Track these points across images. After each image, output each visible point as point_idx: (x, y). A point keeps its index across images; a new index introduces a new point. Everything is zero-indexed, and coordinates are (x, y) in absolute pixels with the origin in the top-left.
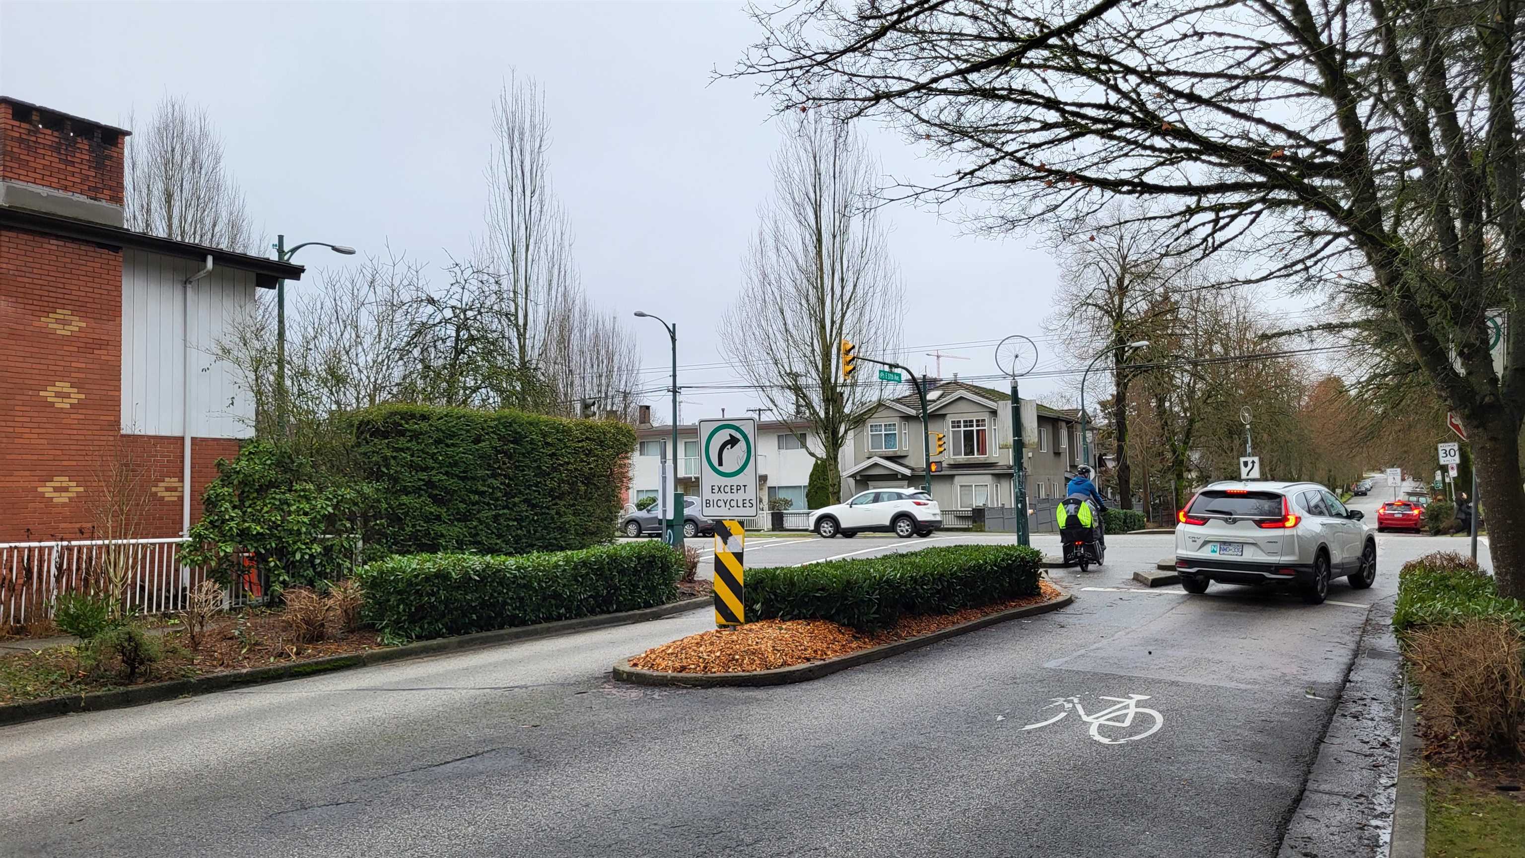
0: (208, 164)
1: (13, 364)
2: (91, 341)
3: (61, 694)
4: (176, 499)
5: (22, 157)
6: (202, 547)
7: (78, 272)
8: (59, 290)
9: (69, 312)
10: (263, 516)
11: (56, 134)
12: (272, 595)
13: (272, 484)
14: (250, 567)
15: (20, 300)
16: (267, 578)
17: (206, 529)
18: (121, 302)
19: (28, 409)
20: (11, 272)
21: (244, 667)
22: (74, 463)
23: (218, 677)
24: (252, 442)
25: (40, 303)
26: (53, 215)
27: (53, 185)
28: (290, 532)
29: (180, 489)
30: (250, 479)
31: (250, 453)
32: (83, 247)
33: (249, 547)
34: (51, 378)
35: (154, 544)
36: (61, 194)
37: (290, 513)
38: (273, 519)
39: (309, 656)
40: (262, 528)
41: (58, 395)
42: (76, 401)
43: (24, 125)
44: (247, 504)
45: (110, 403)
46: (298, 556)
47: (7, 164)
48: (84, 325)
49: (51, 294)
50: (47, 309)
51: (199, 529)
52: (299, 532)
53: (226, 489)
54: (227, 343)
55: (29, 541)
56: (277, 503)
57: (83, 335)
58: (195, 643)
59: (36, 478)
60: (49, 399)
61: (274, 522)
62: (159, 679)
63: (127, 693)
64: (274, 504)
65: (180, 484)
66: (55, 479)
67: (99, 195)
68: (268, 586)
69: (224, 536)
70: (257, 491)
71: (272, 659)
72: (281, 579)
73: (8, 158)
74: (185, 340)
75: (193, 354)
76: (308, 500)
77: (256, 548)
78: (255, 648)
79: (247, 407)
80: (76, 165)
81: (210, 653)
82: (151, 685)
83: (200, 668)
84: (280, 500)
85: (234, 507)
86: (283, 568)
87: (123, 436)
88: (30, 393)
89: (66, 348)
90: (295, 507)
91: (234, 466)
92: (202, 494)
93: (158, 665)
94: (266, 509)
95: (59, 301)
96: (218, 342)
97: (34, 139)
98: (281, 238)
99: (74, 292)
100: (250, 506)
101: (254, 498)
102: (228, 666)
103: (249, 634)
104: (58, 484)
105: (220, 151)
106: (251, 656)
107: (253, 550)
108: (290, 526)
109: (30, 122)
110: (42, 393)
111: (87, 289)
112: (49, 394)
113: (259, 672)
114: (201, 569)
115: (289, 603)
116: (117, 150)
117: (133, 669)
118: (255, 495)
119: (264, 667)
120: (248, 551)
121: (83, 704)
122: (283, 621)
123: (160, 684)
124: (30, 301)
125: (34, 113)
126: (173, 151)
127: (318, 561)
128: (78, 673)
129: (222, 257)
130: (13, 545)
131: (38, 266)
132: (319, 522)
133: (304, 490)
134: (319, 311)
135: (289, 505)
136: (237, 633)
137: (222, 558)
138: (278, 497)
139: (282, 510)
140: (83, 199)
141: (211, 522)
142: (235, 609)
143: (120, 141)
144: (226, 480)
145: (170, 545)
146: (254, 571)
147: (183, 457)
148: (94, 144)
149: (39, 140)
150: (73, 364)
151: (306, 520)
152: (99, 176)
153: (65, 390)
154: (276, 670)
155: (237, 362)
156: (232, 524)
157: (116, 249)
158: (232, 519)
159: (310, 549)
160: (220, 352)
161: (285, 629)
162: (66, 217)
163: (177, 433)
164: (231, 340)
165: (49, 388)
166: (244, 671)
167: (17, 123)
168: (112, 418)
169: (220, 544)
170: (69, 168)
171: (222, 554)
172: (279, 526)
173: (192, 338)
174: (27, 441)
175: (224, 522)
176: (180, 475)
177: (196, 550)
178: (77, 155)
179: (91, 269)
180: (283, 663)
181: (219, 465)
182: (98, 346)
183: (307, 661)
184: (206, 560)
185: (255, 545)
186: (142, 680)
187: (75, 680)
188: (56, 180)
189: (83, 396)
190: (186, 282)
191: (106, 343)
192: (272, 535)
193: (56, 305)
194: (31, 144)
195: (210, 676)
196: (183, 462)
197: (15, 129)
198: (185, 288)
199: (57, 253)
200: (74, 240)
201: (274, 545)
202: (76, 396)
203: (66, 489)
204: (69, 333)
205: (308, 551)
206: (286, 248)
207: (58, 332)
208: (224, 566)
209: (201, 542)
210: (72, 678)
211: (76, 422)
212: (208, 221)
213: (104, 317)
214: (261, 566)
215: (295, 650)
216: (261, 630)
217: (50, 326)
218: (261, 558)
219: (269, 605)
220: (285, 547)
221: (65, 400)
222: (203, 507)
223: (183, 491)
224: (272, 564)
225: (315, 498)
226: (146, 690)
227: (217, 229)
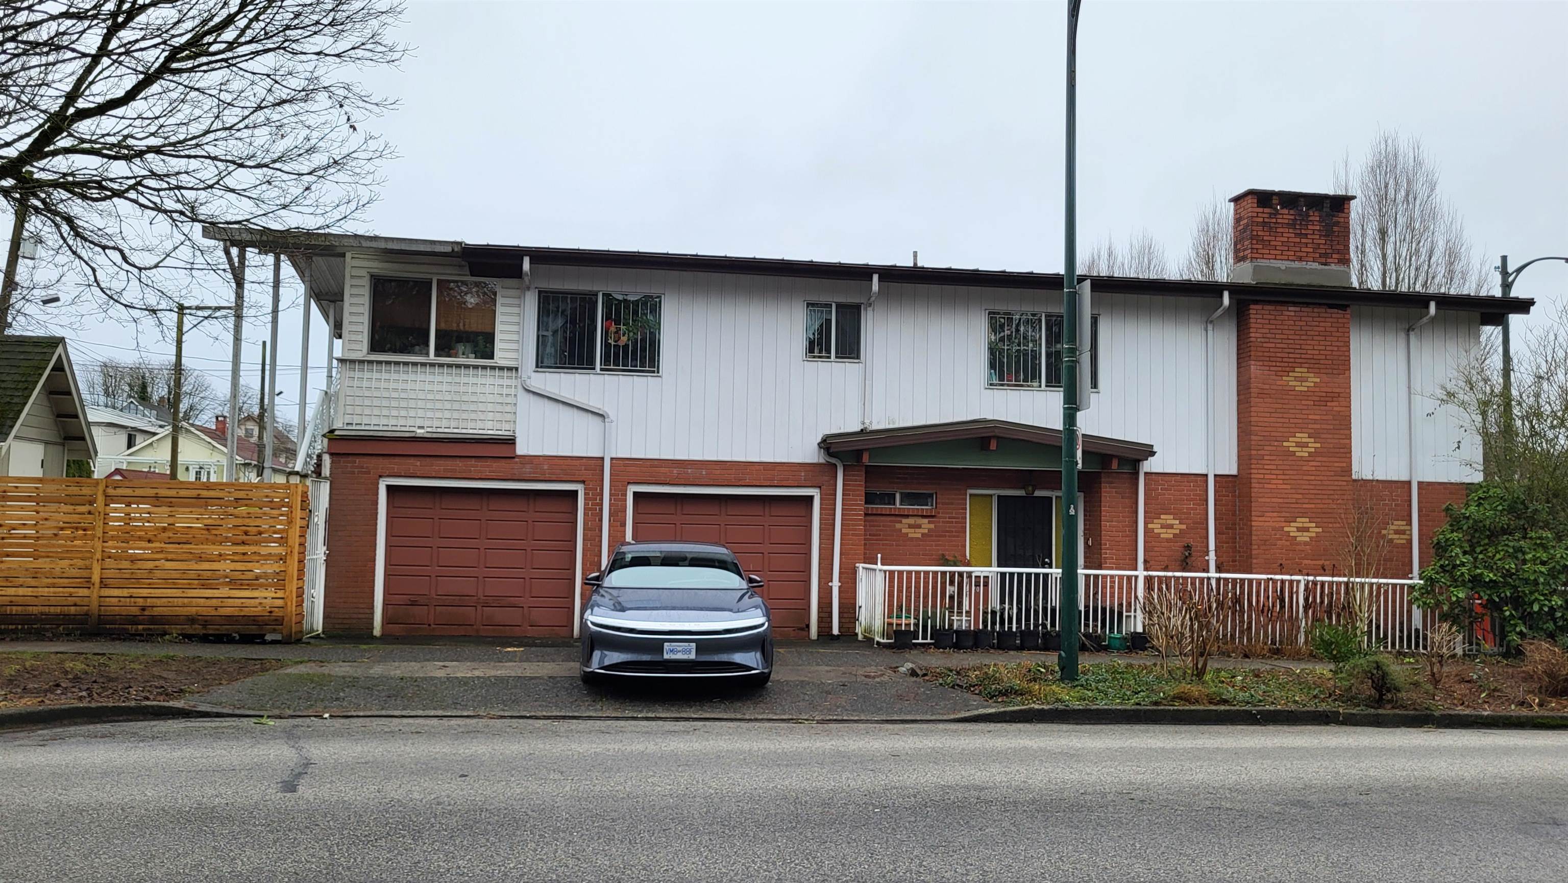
0: (1422, 192)
1: (1261, 419)
2: (1324, 394)
3: (1323, 707)
4: (1404, 541)
5: (1265, 238)
6: (1434, 591)
7: (1312, 333)
8: (1297, 351)
9: (1306, 370)
10: (1496, 564)
11: (1292, 212)
12: (1508, 646)
13: (1505, 531)
14: (1483, 615)
15: (1266, 363)
16: (1502, 628)
17: (1437, 573)
18: (1349, 356)
19: (1274, 458)
20: (1259, 340)
21: (1485, 710)
22: (1313, 506)
23: (1460, 715)
24: (1481, 487)
25: (1282, 364)
26: (1291, 285)
27: (1291, 258)
28: (1527, 581)
29: (1408, 532)
30: (1481, 524)
31: (1480, 498)
32: (1316, 310)
33: (1482, 594)
34: (1292, 430)
35: (1388, 584)
36: (1297, 264)
37: (1524, 562)
38: (1507, 567)
39: (1553, 709)
40: (1495, 575)
41: (1298, 445)
42: (1313, 450)
43: (1266, 210)
44: (1478, 550)
45: (1342, 450)
46: (1536, 608)
47: (1254, 246)
48: (1318, 380)
49: (1291, 355)
50: (1288, 369)
51: (1429, 572)
52: (1536, 583)
53: (1455, 534)
54: (1450, 387)
55: (1281, 574)
56: (1511, 550)
57: (1317, 389)
58: (1435, 680)
59: (1283, 519)
60: (1291, 449)
61: (1508, 571)
62: (1404, 707)
63: (1378, 715)
64: (1507, 551)
65: (1408, 528)
66: (1298, 520)
67: (1329, 260)
68: (1503, 635)
69: (1456, 581)
70: (1489, 537)
71: (1513, 707)
72: (1518, 629)
73: (1254, 242)
74: (1409, 387)
75: (1416, 399)
76: (1545, 548)
77: (1489, 595)
78: (1493, 693)
79: (1474, 450)
80: (1309, 236)
81: (1449, 694)
82: (1397, 711)
83: (1441, 706)
84: (1513, 547)
85: (1465, 553)
86: (1520, 619)
87: (1355, 481)
88: (1276, 443)
89: (1303, 402)
90: (1530, 556)
91: (1463, 511)
92: (1431, 538)
93: (1403, 695)
94: (1498, 556)
95: (1297, 360)
96: (1443, 387)
97: (1274, 220)
98: (1504, 259)
99: (1309, 352)
100: (1481, 553)
101: (1487, 544)
102: (1468, 706)
103: (1487, 679)
104: (1300, 525)
105: (1435, 178)
106: (1491, 700)
107: (1486, 597)
108: (1526, 575)
109: (1270, 207)
110: (1285, 444)
111: (1320, 348)
112: (1290, 444)
113: (1500, 717)
114: (1433, 613)
115: (1527, 653)
116: (1343, 215)
117: (1381, 695)
118: (1486, 541)
119: (1504, 713)
120: (1480, 598)
121: (1341, 718)
122: (1524, 672)
123: (1405, 712)
124: (1274, 364)
125: (1274, 197)
126: (1386, 187)
127: (1559, 614)
128: (1334, 692)
129: (1445, 301)
130: (1269, 576)
131: (1280, 332)
132: (1559, 572)
133: (1540, 538)
134: (1552, 343)
135: (1524, 553)
136: (1475, 677)
137: (1454, 603)
138: (1511, 544)
139: (1517, 558)
140: (1316, 266)
141: (1441, 566)
142: (1469, 656)
143: (1346, 206)
144: (1456, 523)
145: (1402, 586)
146: (1487, 619)
147: (1410, 501)
148: (1324, 214)
149: (1279, 221)
150: (1310, 417)
151: (1543, 569)
152: (1328, 242)
153: (1304, 440)
154: (1519, 718)
155: (1463, 404)
156: (1464, 569)
157: (1344, 308)
158: (1463, 564)
159: (1550, 601)
160: (1445, 398)
161: (1525, 680)
162: (1302, 285)
163: (1404, 477)
164: (1457, 384)
165: (1291, 439)
166: (1486, 713)
167: (1261, 210)
168: (1345, 465)
169: (1452, 589)
170: (1303, 241)
171: (1454, 599)
172: (1514, 574)
173: (1417, 386)
174: (1274, 486)
175: (1455, 567)
176: (1408, 518)
177: (1428, 593)
178: (1310, 227)
179: (1323, 329)
180: (1524, 712)
181: (1447, 509)
182: (1330, 399)
183: (1551, 714)
184: (1438, 604)
185: (1488, 592)
186: (1389, 706)
187: (1333, 697)
188: (1293, 253)
189: (1318, 445)
190: (1408, 331)
191: (1336, 395)
192: (1506, 584)
193: (1294, 365)
194: (1272, 225)
195: (1451, 712)
196: (1410, 506)
197: (1260, 215)
198: (1408, 335)
199: (1295, 318)
200: (1307, 304)
201: (1508, 594)
202: (1313, 446)
203: (1307, 530)
204: (1306, 389)
205: (1547, 602)
206: (1510, 269)
207: (1297, 388)
208: (1456, 611)
209: (1432, 585)
210: (1330, 695)
211: (1314, 469)
212: (1424, 251)
213: (1335, 372)
214: (1495, 614)
215: (1537, 701)
216: (1499, 677)
217: (1291, 383)
218: (1492, 605)
219: (1505, 656)
220: (1520, 597)
221: (1304, 449)
222: (1433, 551)
223: (1411, 535)
224: (1507, 613)
225: (1553, 547)
226: (1395, 715)
227: (1433, 259)
